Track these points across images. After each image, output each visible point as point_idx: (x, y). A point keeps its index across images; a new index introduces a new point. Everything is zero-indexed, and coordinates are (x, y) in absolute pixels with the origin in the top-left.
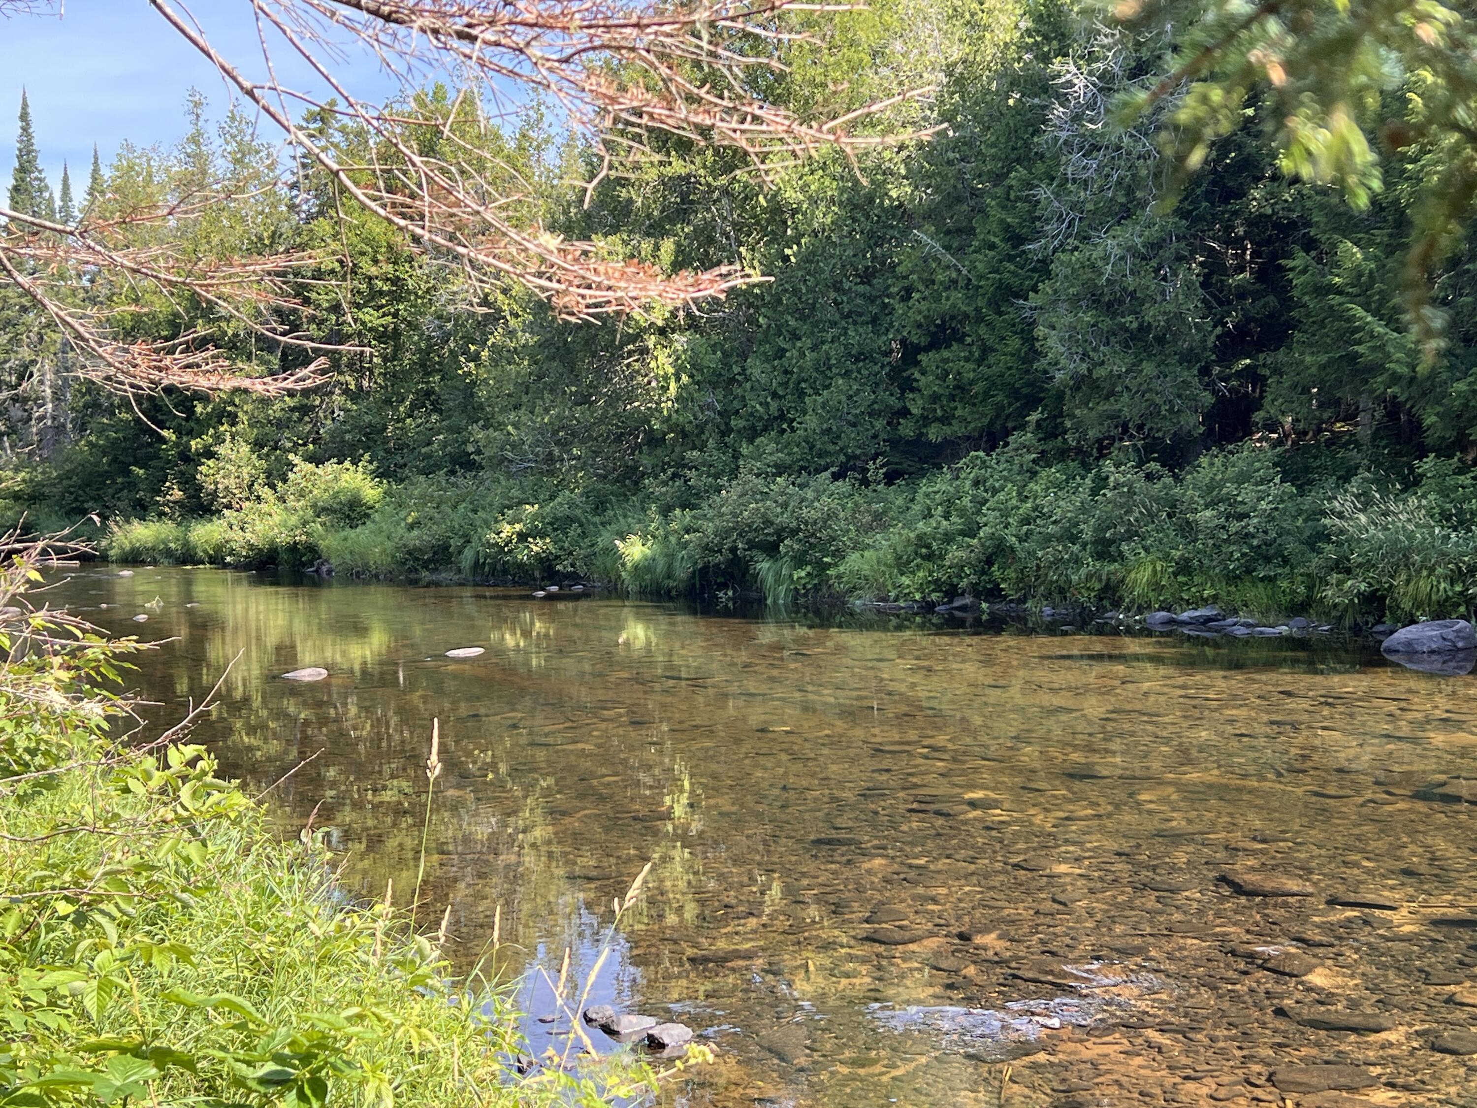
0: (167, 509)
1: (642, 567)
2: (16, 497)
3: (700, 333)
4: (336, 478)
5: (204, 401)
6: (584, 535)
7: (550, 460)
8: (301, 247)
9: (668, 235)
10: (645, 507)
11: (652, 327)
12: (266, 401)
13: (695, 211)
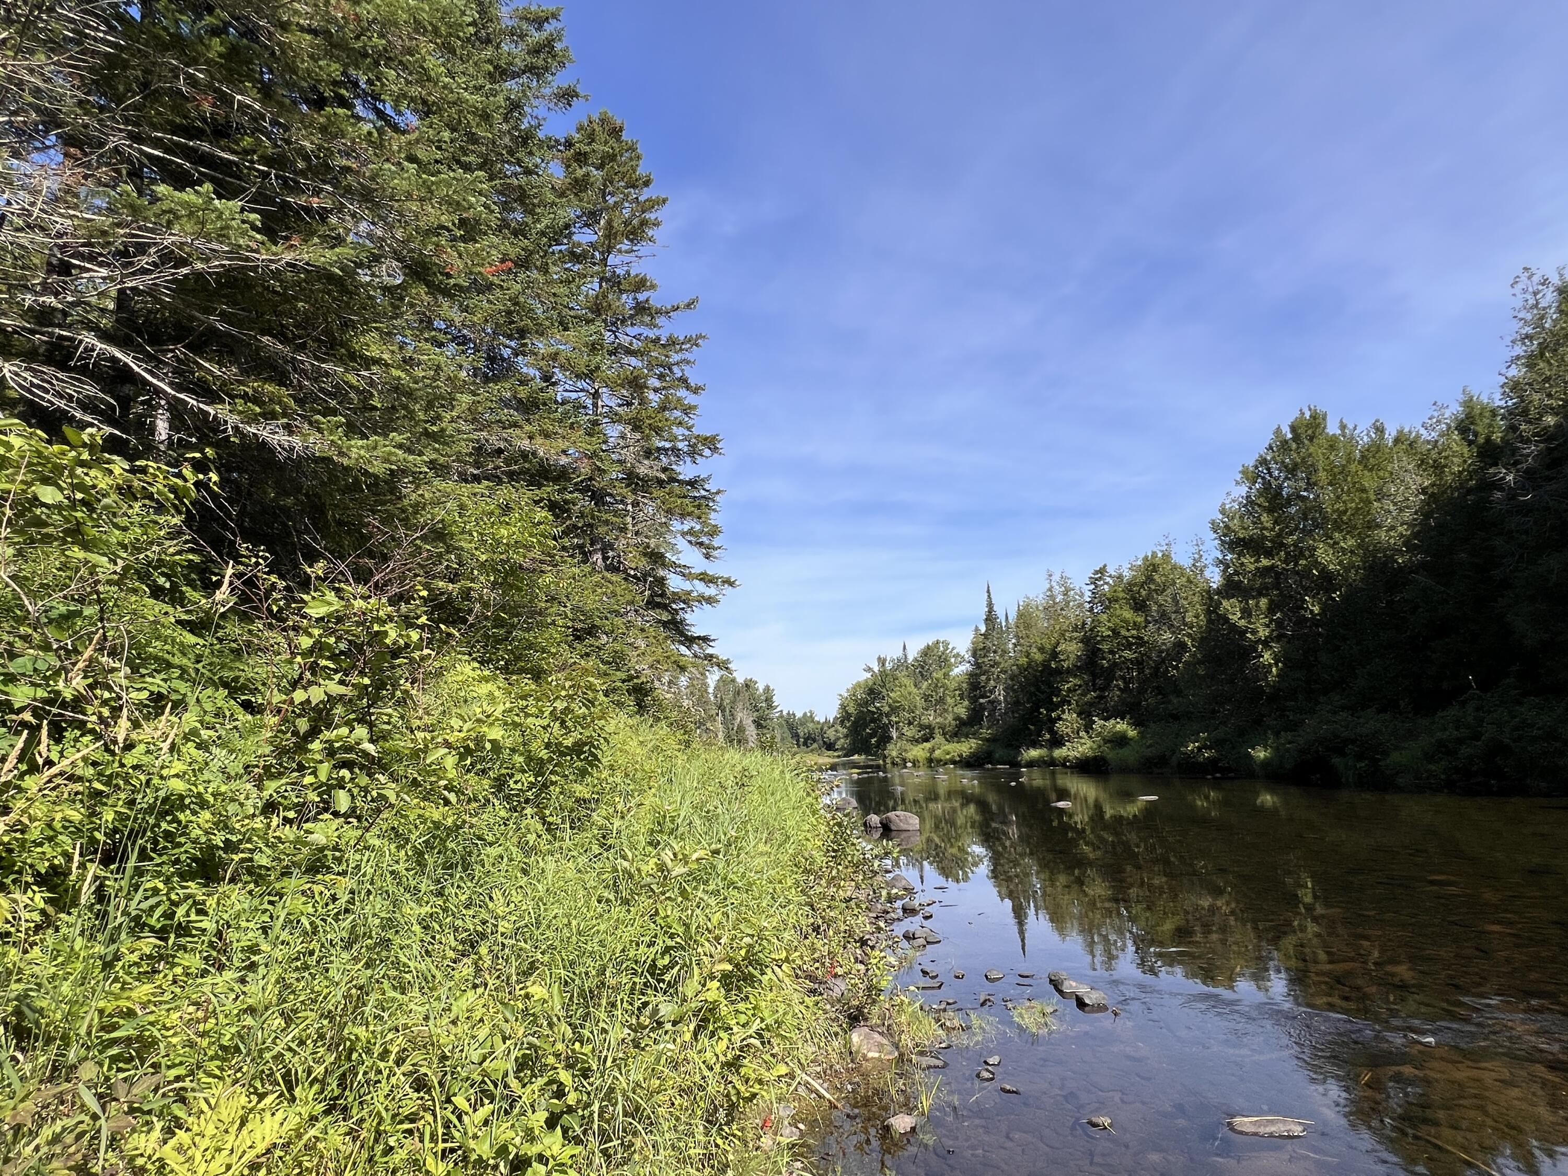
0: (1044, 743)
1: (1266, 763)
2: (987, 740)
3: (1288, 642)
4: (1114, 727)
5: (1057, 696)
6: (1233, 748)
7: (1214, 712)
8: (1095, 627)
9: (1265, 596)
10: (1265, 732)
11: (1259, 641)
12: (1084, 694)
13: (1279, 584)
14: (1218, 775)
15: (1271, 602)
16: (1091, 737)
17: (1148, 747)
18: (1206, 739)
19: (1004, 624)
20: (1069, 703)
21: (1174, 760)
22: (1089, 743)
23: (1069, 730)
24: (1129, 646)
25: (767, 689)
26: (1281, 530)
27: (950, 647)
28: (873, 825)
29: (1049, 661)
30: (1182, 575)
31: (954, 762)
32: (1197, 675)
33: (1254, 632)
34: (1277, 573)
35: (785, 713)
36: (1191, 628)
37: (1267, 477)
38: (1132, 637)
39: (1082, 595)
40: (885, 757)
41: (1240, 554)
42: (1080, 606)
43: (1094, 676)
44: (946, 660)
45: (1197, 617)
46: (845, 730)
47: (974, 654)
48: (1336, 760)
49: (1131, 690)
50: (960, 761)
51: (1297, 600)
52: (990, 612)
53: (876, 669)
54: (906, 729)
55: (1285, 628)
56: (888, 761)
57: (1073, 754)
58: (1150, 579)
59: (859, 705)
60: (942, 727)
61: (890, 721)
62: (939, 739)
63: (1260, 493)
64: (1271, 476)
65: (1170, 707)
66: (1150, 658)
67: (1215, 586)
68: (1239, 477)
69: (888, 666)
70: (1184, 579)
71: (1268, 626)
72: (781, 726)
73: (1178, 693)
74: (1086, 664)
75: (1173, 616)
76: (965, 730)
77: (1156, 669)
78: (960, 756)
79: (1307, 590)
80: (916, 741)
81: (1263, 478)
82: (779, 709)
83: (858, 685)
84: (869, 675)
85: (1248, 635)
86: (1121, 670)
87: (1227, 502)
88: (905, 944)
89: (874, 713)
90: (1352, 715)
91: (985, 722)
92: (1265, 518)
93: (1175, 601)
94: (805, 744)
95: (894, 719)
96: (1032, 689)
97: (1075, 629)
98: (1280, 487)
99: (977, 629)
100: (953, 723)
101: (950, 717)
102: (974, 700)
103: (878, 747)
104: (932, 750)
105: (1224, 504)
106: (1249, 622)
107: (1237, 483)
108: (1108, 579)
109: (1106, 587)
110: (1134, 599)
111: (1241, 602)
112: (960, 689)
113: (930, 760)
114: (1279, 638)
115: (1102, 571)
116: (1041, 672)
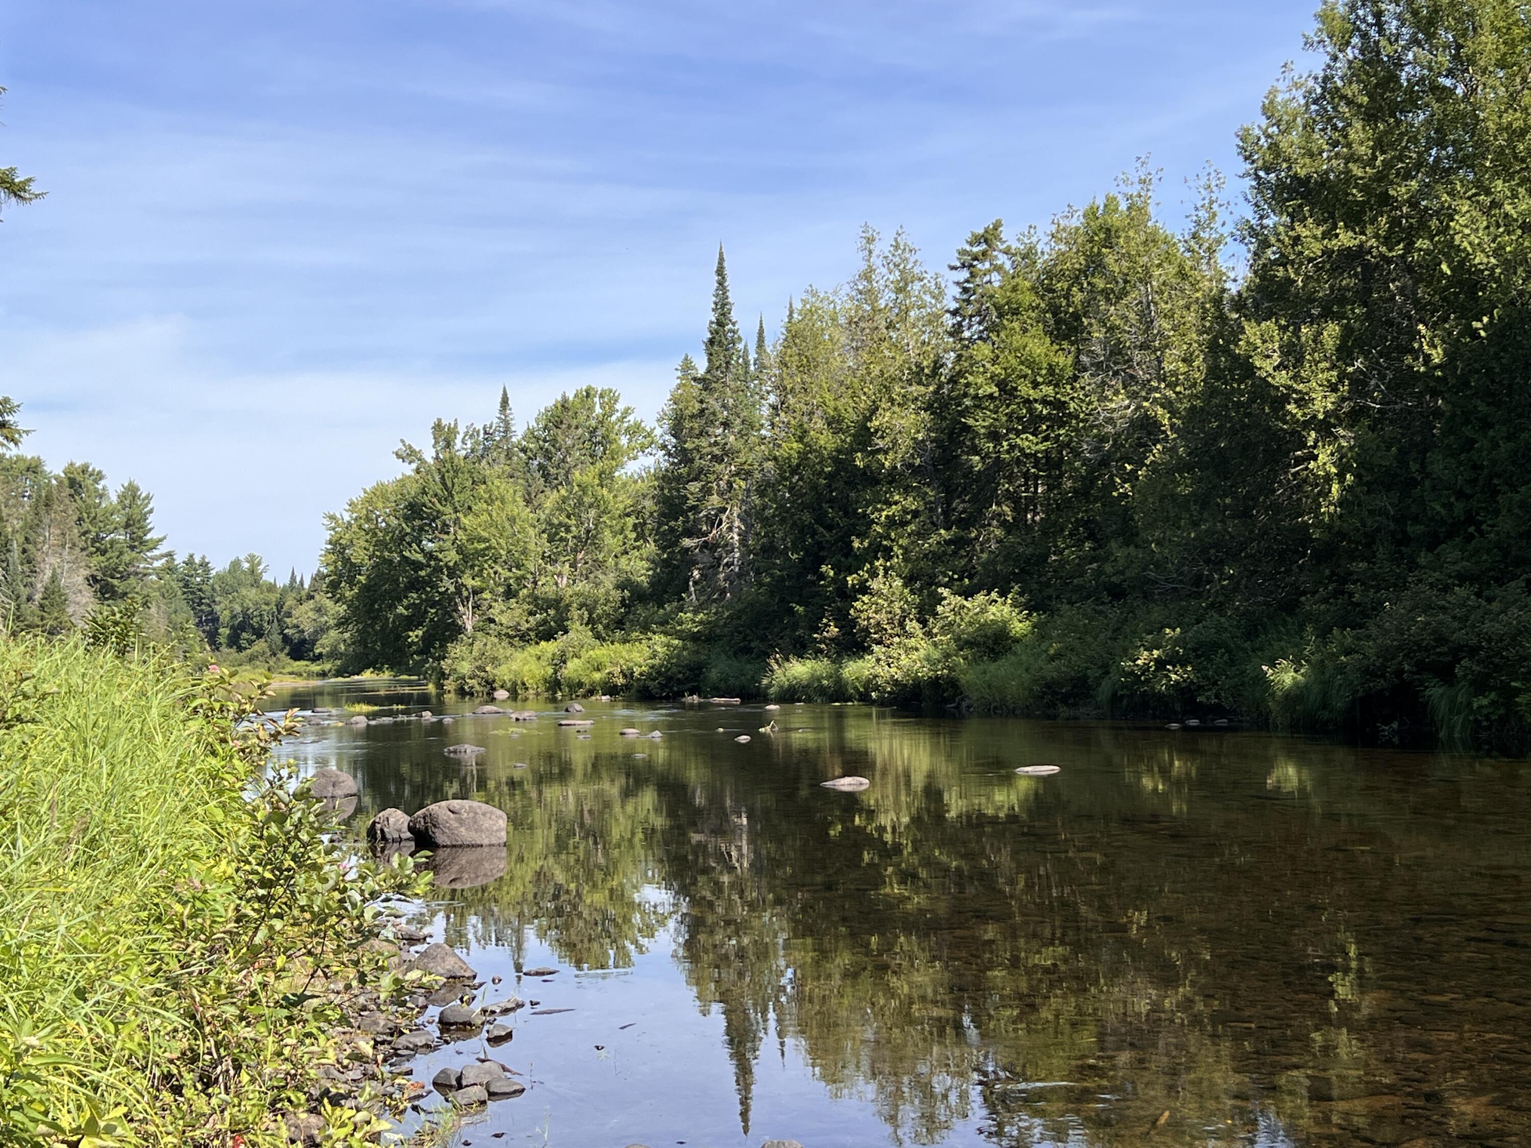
0: (823, 646)
1: (1294, 697)
2: (695, 638)
3: (1372, 429)
4: (983, 611)
5: (862, 536)
6: (1232, 662)
7: (1199, 581)
8: (961, 374)
9: (1338, 317)
10: (1302, 627)
11: (1311, 422)
12: (922, 534)
13: (1370, 291)
14: (1194, 722)
15: (1347, 331)
16: (929, 634)
17: (1052, 659)
18: (1176, 641)
19: (752, 356)
20: (888, 554)
21: (1104, 690)
22: (924, 648)
23: (882, 617)
24: (1033, 424)
25: (131, 494)
26: (1388, 165)
27: (620, 406)
28: (391, 833)
29: (852, 451)
30: (1168, 258)
31: (611, 690)
32: (1174, 497)
33: (1302, 402)
34: (1366, 266)
35: (179, 559)
36: (1171, 386)
37: (1373, 32)
38: (1044, 402)
39: (938, 295)
40: (443, 675)
41: (1296, 216)
42: (934, 319)
43: (950, 491)
44: (606, 440)
45: (1187, 360)
46: (342, 609)
47: (676, 430)
48: (1435, 692)
49: (1029, 528)
50: (627, 687)
51: (1400, 330)
52: (720, 324)
53: (429, 455)
54: (498, 606)
55: (1368, 395)
56: (450, 685)
57: (884, 672)
58: (1095, 264)
59: (381, 544)
60: (588, 606)
61: (459, 588)
62: (578, 633)
63: (1355, 73)
64: (1381, 31)
65: (1108, 568)
66: (1077, 454)
67: (1233, 289)
68: (1312, 28)
69: (461, 447)
70: (1172, 270)
71: (1334, 388)
72: (167, 594)
73: (1129, 536)
74: (934, 462)
75: (1137, 356)
76: (641, 612)
77: (1089, 481)
78: (628, 674)
79: (1424, 311)
80: (523, 638)
81: (1365, 36)
82: (163, 549)
83: (379, 493)
84: (408, 469)
85: (1291, 407)
86: (1010, 479)
87: (1281, 86)
88: (435, 1101)
89: (417, 566)
90: (1478, 595)
91: (692, 597)
92: (1358, 132)
93: (1147, 322)
94: (234, 641)
95: (469, 582)
96: (807, 517)
97: (918, 375)
98: (1399, 64)
99: (687, 366)
100: (616, 595)
101: (609, 581)
102: (668, 541)
103: (425, 647)
104: (562, 660)
105: (1273, 92)
106: (1296, 377)
107: (1308, 44)
108: (1002, 259)
109: (996, 277)
110: (1055, 310)
111: (1284, 329)
112: (638, 514)
113: (554, 685)
114: (1354, 418)
115: (988, 238)
116: (830, 476)
